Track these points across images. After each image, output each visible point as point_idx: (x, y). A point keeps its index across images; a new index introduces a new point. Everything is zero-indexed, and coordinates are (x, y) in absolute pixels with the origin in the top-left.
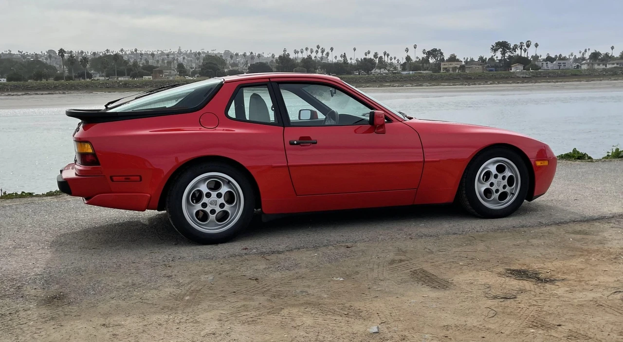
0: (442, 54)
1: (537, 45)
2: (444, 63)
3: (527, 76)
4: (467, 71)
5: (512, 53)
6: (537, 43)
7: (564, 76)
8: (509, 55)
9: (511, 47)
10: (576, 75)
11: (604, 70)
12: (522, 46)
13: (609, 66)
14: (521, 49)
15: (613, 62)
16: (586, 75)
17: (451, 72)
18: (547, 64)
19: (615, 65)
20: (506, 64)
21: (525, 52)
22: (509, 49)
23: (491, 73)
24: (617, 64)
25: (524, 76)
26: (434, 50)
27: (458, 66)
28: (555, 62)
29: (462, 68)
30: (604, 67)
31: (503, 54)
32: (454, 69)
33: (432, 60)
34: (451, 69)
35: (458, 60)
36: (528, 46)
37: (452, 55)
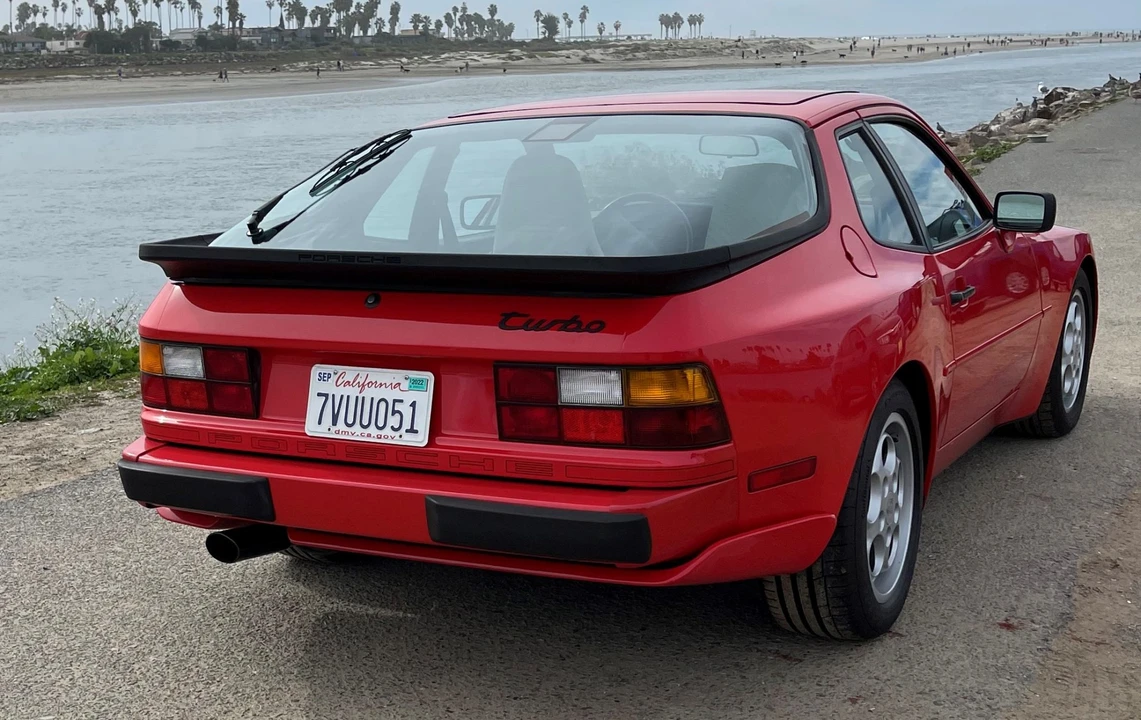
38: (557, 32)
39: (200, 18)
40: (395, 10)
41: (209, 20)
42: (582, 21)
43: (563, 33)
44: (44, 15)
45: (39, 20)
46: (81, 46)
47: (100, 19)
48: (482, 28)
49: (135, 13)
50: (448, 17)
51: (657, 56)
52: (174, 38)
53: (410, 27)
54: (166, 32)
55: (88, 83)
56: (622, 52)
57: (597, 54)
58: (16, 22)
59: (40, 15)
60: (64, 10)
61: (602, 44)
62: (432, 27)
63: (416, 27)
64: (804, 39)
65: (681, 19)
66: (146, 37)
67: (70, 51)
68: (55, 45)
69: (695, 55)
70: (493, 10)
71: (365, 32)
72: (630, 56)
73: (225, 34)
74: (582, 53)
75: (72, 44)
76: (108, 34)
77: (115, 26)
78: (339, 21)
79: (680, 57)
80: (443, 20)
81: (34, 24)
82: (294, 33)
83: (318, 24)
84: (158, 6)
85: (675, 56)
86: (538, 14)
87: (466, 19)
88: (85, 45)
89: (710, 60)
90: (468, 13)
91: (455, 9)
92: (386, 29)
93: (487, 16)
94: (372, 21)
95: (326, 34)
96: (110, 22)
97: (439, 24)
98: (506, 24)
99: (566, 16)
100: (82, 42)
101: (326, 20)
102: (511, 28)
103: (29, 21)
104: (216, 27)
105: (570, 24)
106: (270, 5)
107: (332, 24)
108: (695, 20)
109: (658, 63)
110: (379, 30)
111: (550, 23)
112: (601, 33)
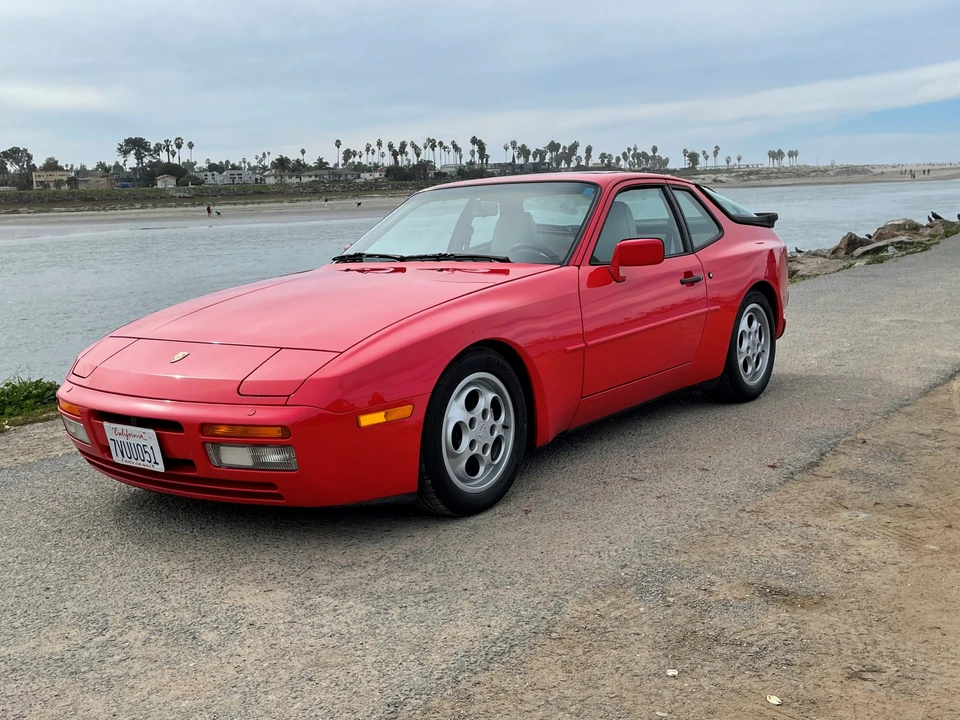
0: (30, 157)
1: (191, 145)
2: (37, 174)
3: (186, 195)
4: (82, 187)
5: (154, 158)
6: (191, 142)
7: (244, 195)
8: (150, 161)
9: (152, 148)
10: (261, 193)
11: (300, 185)
12: (168, 146)
13: (305, 180)
14: (168, 150)
15: (310, 173)
16: (277, 193)
17: (53, 188)
18: (213, 175)
19: (313, 178)
20: (148, 176)
21: (173, 156)
22: (149, 150)
23: (126, 191)
24: (316, 176)
25: (182, 194)
26: (15, 151)
27: (65, 178)
28: (225, 173)
29: (72, 181)
30: (298, 180)
31: (139, 157)
32: (58, 183)
33: (12, 168)
34: (52, 184)
35: (61, 169)
36: (179, 146)
37: (50, 159)
38: (698, 164)
39: (461, 158)
40: (589, 150)
41: (466, 159)
42: (715, 156)
43: (702, 164)
44: (360, 157)
45: (357, 160)
46: (383, 176)
47: (396, 158)
48: (647, 161)
49: (418, 155)
50: (624, 154)
51: (765, 178)
52: (443, 171)
53: (599, 161)
54: (438, 166)
55: (386, 199)
56: (741, 176)
57: (723, 177)
58: (342, 162)
59: (357, 157)
60: (373, 154)
61: (729, 171)
62: (614, 161)
63: (603, 162)
64: (868, 166)
65: (783, 154)
66: (425, 170)
67: (376, 180)
68: (366, 176)
69: (791, 177)
70: (655, 149)
71: (569, 165)
72: (746, 178)
73: (476, 167)
74: (713, 176)
75: (377, 175)
76: (402, 169)
77: (406, 163)
78: (551, 158)
79: (781, 178)
80: (621, 157)
81: (353, 162)
82: (521, 166)
83: (538, 160)
84: (433, 150)
85: (777, 178)
86: (685, 151)
87: (637, 155)
88: (385, 176)
89: (801, 180)
90: (638, 151)
91: (629, 150)
92: (583, 163)
93: (650, 154)
94: (574, 158)
95: (543, 167)
96: (402, 161)
97: (618, 159)
98: (664, 158)
99: (704, 153)
100: (383, 174)
101: (543, 158)
102: (667, 161)
103: (351, 161)
104: (471, 163)
105: (707, 158)
106: (506, 149)
107: (547, 161)
108: (792, 154)
109: (764, 182)
110: (578, 164)
111: (693, 158)
112: (728, 163)
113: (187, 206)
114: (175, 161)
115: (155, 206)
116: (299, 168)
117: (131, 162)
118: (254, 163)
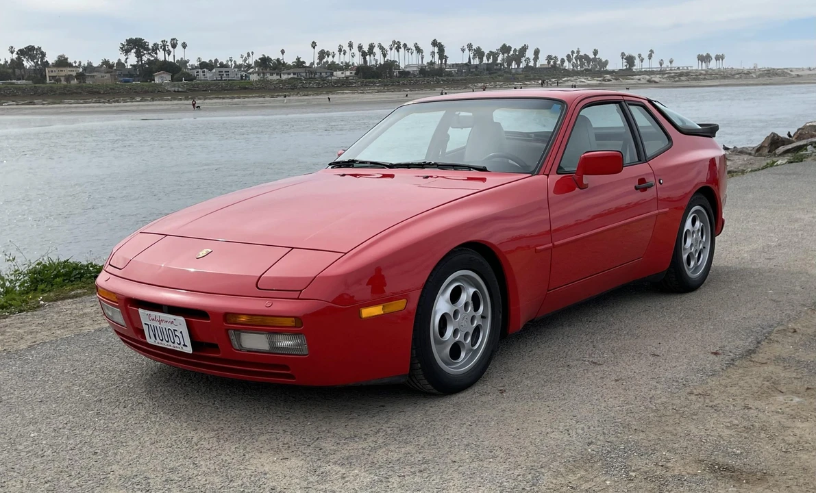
0: (43, 55)
1: (184, 46)
2: (50, 69)
3: (180, 90)
4: (89, 82)
5: (152, 56)
6: (184, 43)
7: (231, 90)
8: (148, 59)
9: (150, 47)
10: (245, 88)
11: (280, 81)
12: (164, 46)
13: (284, 77)
14: (164, 50)
15: (289, 71)
16: (260, 88)
17: (64, 82)
18: (204, 72)
19: (292, 76)
20: (147, 71)
21: (169, 55)
22: (147, 49)
23: (128, 86)
24: (294, 74)
25: (176, 89)
26: (31, 49)
27: (74, 74)
28: (214, 70)
29: (80, 76)
30: (279, 77)
31: (139, 55)
32: (68, 78)
33: (28, 64)
34: (62, 79)
35: (70, 65)
36: (174, 46)
37: (61, 56)
38: (634, 65)
39: (422, 58)
40: (537, 52)
41: (426, 61)
42: (650, 59)
43: (638, 66)
44: (333, 57)
45: (330, 59)
46: (353, 74)
47: (365, 59)
48: (589, 63)
49: (385, 56)
50: (568, 57)
51: (695, 79)
52: (407, 70)
53: (546, 62)
54: (402, 66)
55: (356, 95)
56: (673, 77)
57: (657, 78)
58: (317, 61)
59: (331, 57)
60: (344, 54)
61: (662, 72)
62: (559, 62)
63: (549, 63)
64: (787, 69)
65: (711, 57)
66: (391, 69)
67: (347, 77)
68: (338, 74)
69: (717, 78)
70: (596, 52)
71: (519, 65)
72: (677, 79)
73: (436, 67)
74: (648, 77)
75: (348, 73)
76: (370, 68)
77: (373, 63)
78: (503, 59)
79: (708, 79)
80: (566, 59)
81: (327, 62)
82: (476, 66)
83: (491, 61)
84: (398, 51)
85: (705, 79)
86: (623, 54)
87: (579, 58)
88: (355, 74)
89: (726, 82)
90: (581, 54)
91: (573, 52)
92: (531, 64)
93: (592, 56)
94: (523, 59)
95: (495, 67)
96: (371, 61)
97: (563, 61)
98: (604, 60)
99: (640, 56)
100: (354, 72)
101: (495, 59)
102: (606, 62)
103: (325, 60)
104: (432, 63)
105: (642, 60)
106: (463, 50)
107: (499, 61)
108: (718, 58)
109: (694, 83)
110: (527, 65)
111: (630, 60)
112: (661, 65)
113: (181, 99)
114: (170, 59)
115: (153, 100)
116: (279, 66)
117: (132, 60)
118: (240, 62)
